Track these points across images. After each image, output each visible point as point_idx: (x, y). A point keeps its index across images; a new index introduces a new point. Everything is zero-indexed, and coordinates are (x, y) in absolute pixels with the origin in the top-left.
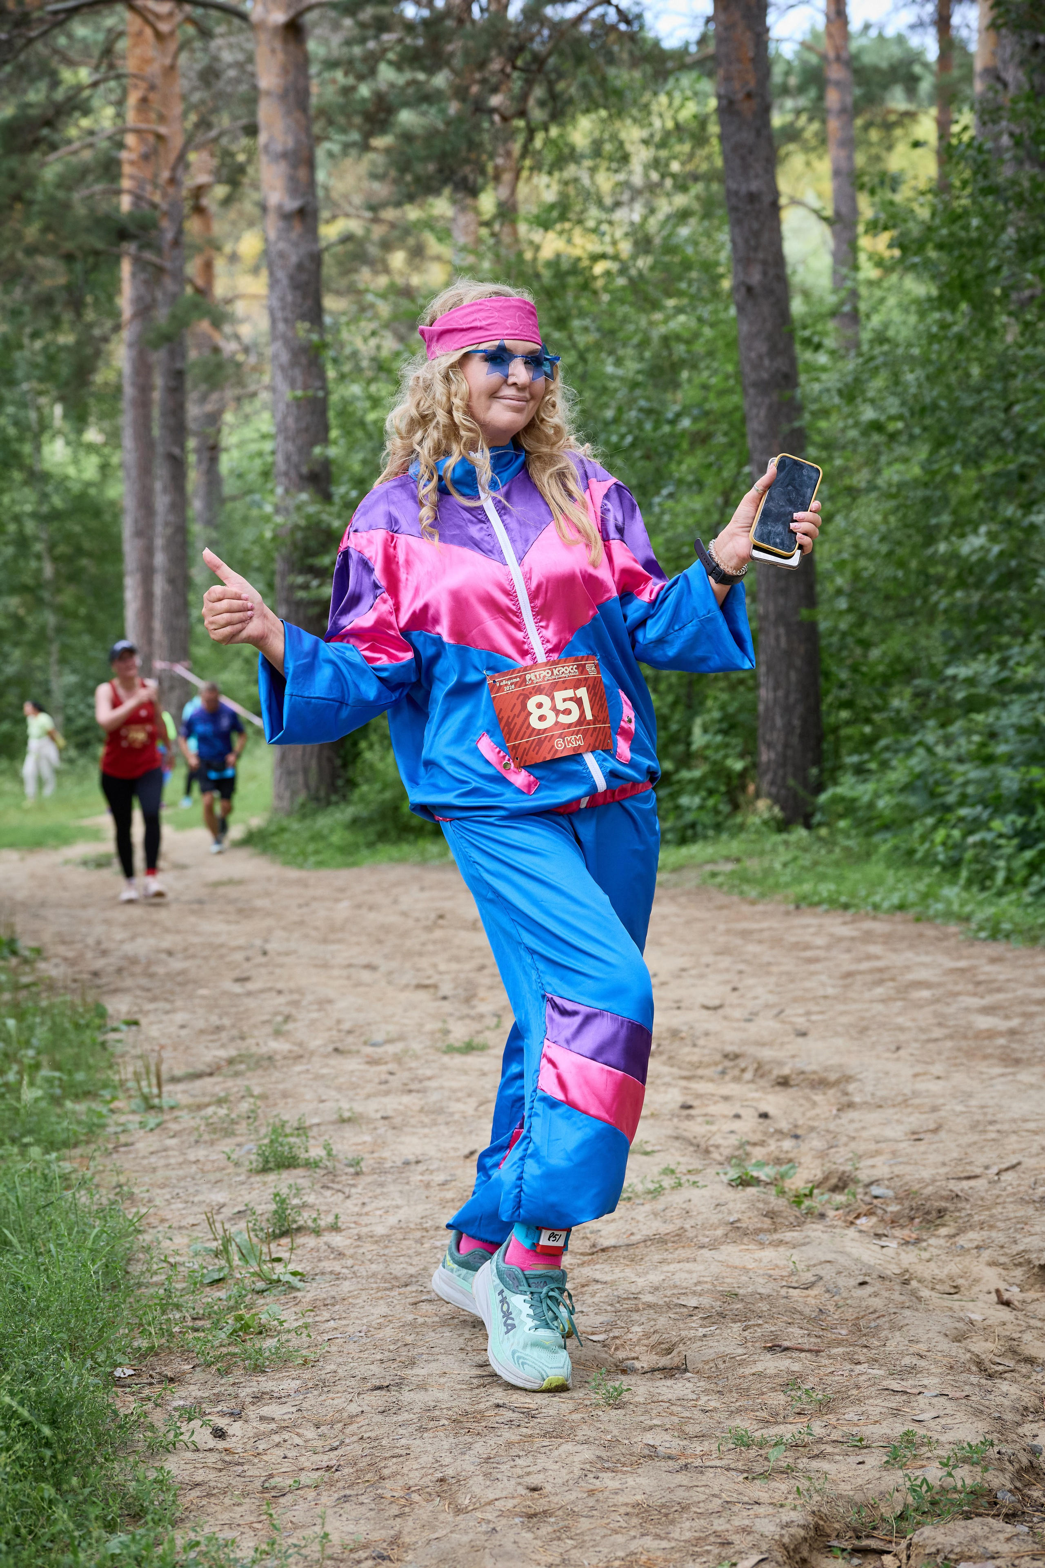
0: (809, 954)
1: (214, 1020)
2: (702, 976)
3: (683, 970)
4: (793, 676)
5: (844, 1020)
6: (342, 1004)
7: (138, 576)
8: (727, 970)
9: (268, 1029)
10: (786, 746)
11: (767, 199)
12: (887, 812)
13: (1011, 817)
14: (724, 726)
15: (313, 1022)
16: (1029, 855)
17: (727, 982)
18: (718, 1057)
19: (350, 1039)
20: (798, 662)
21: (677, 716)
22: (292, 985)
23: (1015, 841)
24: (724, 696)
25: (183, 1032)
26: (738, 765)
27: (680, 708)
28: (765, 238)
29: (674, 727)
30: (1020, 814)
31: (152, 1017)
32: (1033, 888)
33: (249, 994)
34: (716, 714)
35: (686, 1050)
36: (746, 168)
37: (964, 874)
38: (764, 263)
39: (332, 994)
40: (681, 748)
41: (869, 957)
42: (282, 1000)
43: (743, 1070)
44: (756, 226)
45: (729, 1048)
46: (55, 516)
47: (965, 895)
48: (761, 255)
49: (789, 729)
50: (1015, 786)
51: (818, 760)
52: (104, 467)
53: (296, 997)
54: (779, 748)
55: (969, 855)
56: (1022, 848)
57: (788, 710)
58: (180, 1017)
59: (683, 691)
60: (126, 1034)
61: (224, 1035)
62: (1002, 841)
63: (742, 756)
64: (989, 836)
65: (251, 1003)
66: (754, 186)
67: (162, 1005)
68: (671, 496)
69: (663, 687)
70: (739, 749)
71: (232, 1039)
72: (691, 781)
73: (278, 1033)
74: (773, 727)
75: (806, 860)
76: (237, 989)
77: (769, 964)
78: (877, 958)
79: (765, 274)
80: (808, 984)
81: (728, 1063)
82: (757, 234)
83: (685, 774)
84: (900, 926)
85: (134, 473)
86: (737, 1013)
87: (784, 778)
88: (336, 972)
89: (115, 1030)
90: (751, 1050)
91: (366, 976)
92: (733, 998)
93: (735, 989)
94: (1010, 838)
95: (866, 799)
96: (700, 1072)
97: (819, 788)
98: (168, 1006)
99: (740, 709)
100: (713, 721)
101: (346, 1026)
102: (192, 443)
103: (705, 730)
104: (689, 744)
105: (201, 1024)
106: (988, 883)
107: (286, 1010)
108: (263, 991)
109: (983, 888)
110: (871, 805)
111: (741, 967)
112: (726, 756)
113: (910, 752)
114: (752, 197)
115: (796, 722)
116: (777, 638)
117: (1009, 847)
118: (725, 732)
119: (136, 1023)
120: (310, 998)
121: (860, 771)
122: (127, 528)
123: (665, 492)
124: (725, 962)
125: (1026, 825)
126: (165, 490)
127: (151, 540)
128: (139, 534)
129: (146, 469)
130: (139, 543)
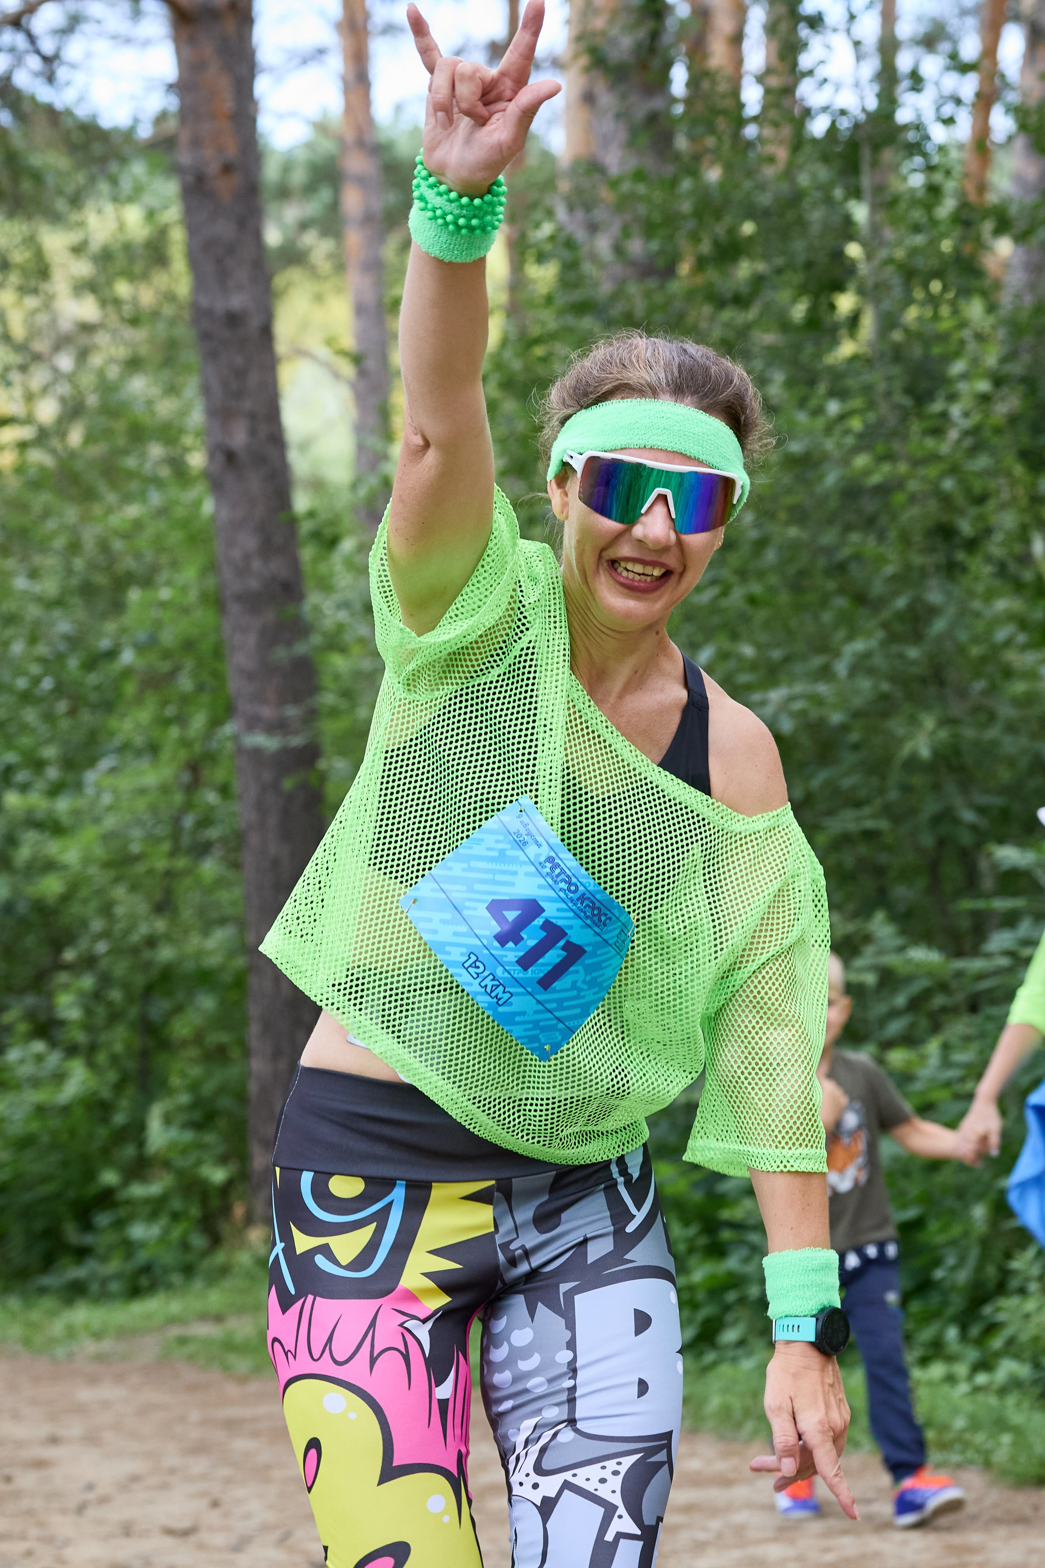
2: (164, 1487)
3: (134, 1478)
8: (203, 1477)
11: (255, 322)
14: (197, 1116)
17: (203, 1494)
21: (124, 1103)
24: (195, 1071)
26: (218, 1175)
27: (131, 1090)
28: (253, 378)
29: (119, 1119)
34: (184, 1098)
36: (223, 275)
38: (252, 417)
40: (129, 1151)
44: (239, 360)
48: (247, 405)
59: (131, 1065)
63: (223, 1160)
66: (237, 301)
68: (113, 770)
69: (101, 1058)
70: (221, 1149)
72: (147, 1201)
77: (268, 1467)
79: (253, 432)
82: (241, 374)
83: (138, 1190)
86: (219, 1539)
92: (213, 1517)
93: (215, 1504)
99: (222, 1090)
100: (180, 1109)
103: (168, 1120)
104: (141, 1143)
111: (226, 1472)
112: (198, 1163)
114: (233, 319)
118: (199, 1126)
123: (105, 764)
124: (199, 1465)
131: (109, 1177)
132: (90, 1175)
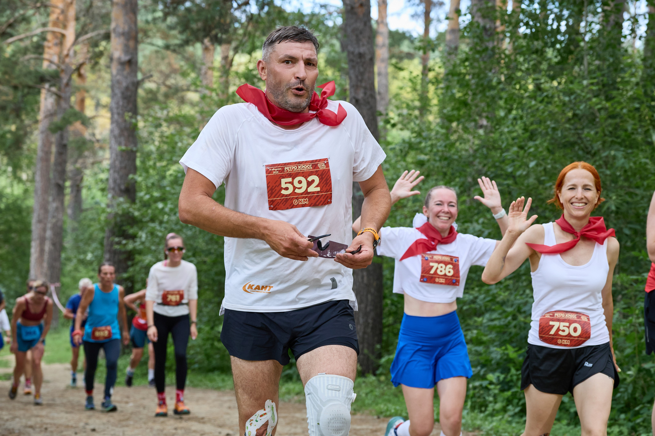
4: (370, 297)
7: (38, 242)
10: (365, 333)
13: (497, 374)
16: (508, 394)
20: (372, 290)
23: (499, 387)
30: (502, 373)
32: (511, 413)
47: (472, 414)
49: (366, 324)
50: (499, 357)
51: (380, 341)
52: (26, 191)
54: (362, 333)
55: (471, 393)
56: (502, 390)
57: (366, 315)
62: (492, 387)
64: (485, 383)
75: (377, 392)
85: (40, 193)
94: (497, 385)
97: (381, 356)
102: (68, 183)
106: (483, 409)
109: (481, 412)
115: (370, 321)
116: (363, 277)
117: (495, 390)
122: (34, 220)
125: (505, 378)
126: (54, 200)
127: (45, 224)
128: (40, 221)
129: (45, 191)
130: (40, 226)
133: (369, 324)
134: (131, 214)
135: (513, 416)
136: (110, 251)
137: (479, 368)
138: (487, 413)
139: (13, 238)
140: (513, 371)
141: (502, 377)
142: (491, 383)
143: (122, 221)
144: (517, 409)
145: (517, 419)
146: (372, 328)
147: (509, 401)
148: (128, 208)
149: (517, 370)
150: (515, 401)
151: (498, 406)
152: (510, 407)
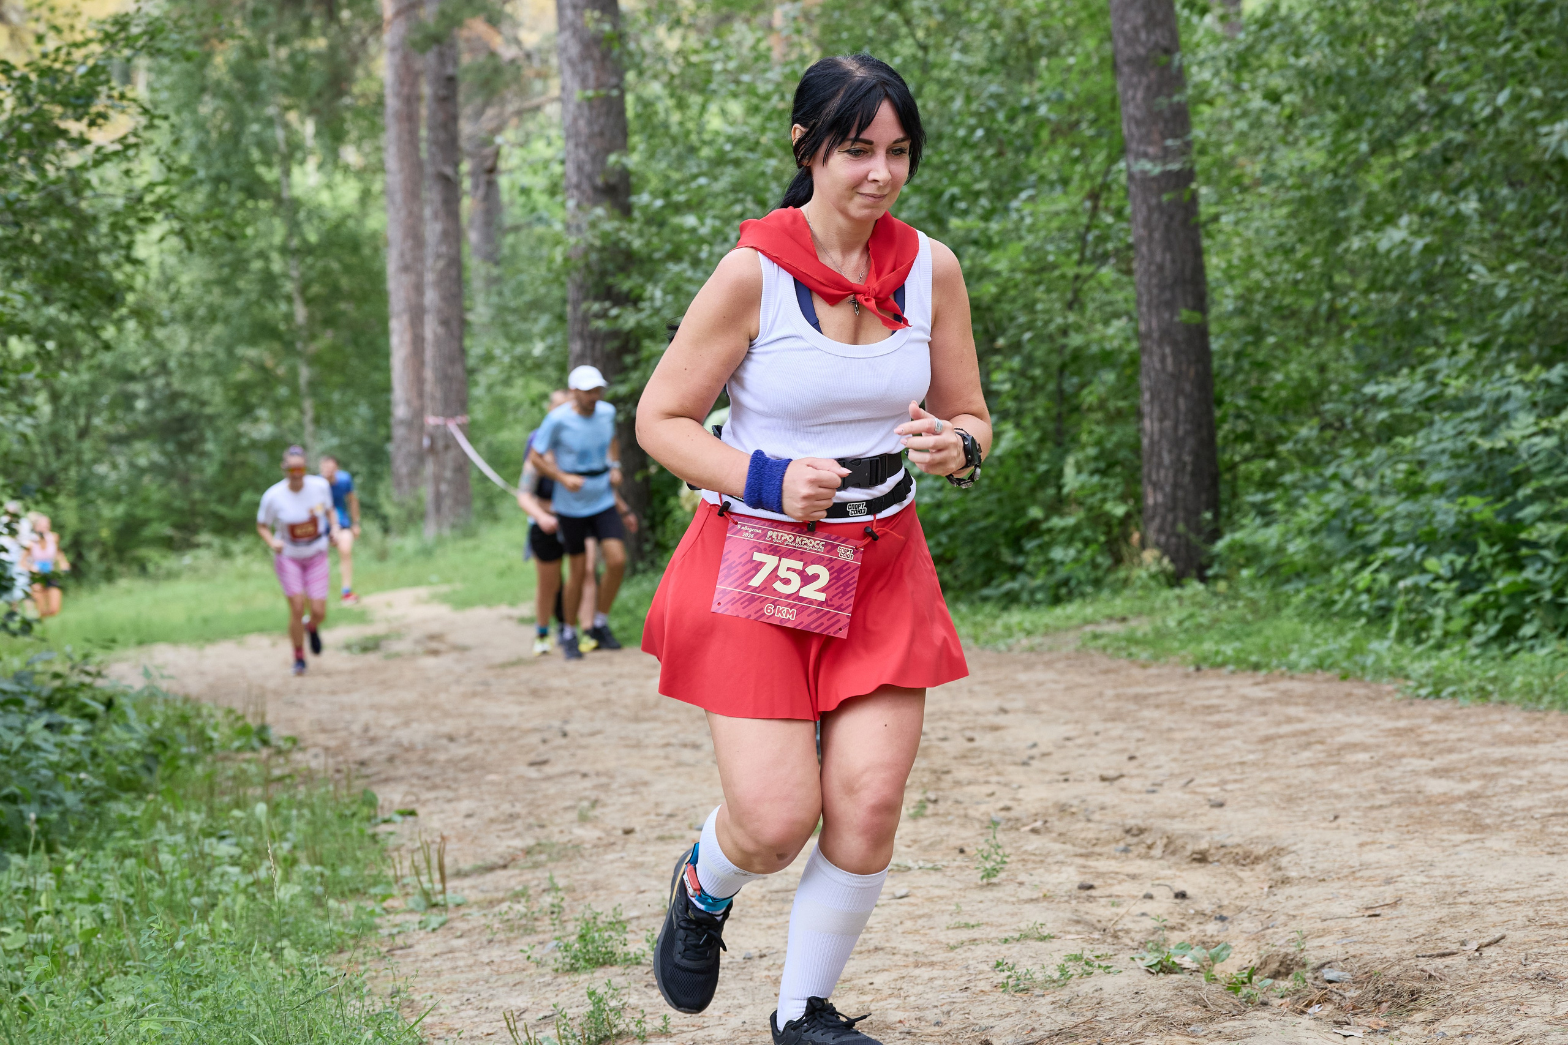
0: (1216, 718)
1: (506, 808)
2: (1091, 745)
3: (1068, 739)
4: (1182, 404)
5: (1267, 787)
6: (660, 786)
7: (406, 318)
8: (1121, 738)
9: (573, 815)
10: (1176, 486)
12: (1297, 558)
13: (1449, 557)
14: (1102, 465)
15: (626, 806)
16: (1472, 599)
17: (1123, 750)
18: (1118, 833)
19: (672, 824)
20: (1187, 388)
21: (1045, 456)
22: (599, 767)
23: (1455, 585)
24: (1100, 430)
25: (469, 822)
26: (1120, 510)
27: (1049, 445)
29: (1042, 468)
30: (1459, 554)
31: (431, 807)
32: (1479, 639)
33: (548, 778)
34: (1092, 451)
35: (1080, 825)
37: (1395, 626)
39: (647, 776)
40: (1051, 491)
41: (1289, 720)
42: (587, 783)
43: (1150, 847)
45: (1131, 822)
46: (307, 250)
47: (1399, 649)
49: (1178, 466)
50: (1451, 520)
51: (1214, 504)
52: (366, 196)
53: (604, 780)
54: (1168, 489)
55: (1399, 603)
56: (1462, 593)
57: (1177, 444)
58: (465, 806)
59: (1051, 427)
60: (402, 827)
61: (519, 823)
62: (1439, 585)
63: (1123, 498)
64: (1424, 580)
65: (551, 789)
67: (443, 793)
68: (1031, 199)
69: (1027, 422)
70: (1119, 490)
71: (530, 827)
72: (1064, 530)
73: (583, 819)
74: (1160, 465)
75: (1206, 616)
76: (533, 773)
77: (1170, 730)
78: (1300, 720)
80: (1219, 751)
81: (1130, 840)
83: (1056, 522)
84: (1325, 685)
85: (399, 197)
86: (1136, 784)
87: (1174, 523)
88: (651, 752)
89: (386, 821)
90: (1159, 823)
91: (687, 755)
92: (1130, 768)
93: (1132, 758)
94: (1449, 581)
95: (1273, 543)
96: (1097, 849)
97: (1216, 535)
98: (450, 795)
99: (1119, 445)
100: (1088, 459)
101: (667, 809)
102: (465, 167)
103: (1079, 471)
104: (1060, 488)
105: (492, 813)
106: (1424, 635)
107: (593, 795)
108: (564, 775)
109: (1419, 642)
110: (1280, 549)
111: (1139, 734)
112: (1104, 500)
113: (1323, 488)
115: (1187, 458)
116: (1162, 360)
117: (1446, 591)
118: (1103, 473)
119: (412, 813)
120: (621, 780)
121: (1264, 512)
122: (392, 262)
123: (1024, 195)
124: (1117, 729)
125: (1466, 565)
126: (436, 216)
127: (420, 275)
128: (406, 269)
129: (413, 194)
130: (407, 279)
131: (1035, 512)
132: (1021, 511)
133: (1185, 464)
134: (623, 245)
135: (1484, 645)
136: (581, 335)
137: (1411, 547)
138: (1431, 642)
139: (343, 313)
140: (1484, 548)
141: (1460, 562)
142: (1437, 578)
143: (602, 261)
144: (1494, 629)
145: (1494, 650)
146: (1193, 474)
147: (1477, 614)
148: (618, 230)
149: (1492, 545)
150: (1491, 613)
151: (1457, 625)
152: (1480, 627)
